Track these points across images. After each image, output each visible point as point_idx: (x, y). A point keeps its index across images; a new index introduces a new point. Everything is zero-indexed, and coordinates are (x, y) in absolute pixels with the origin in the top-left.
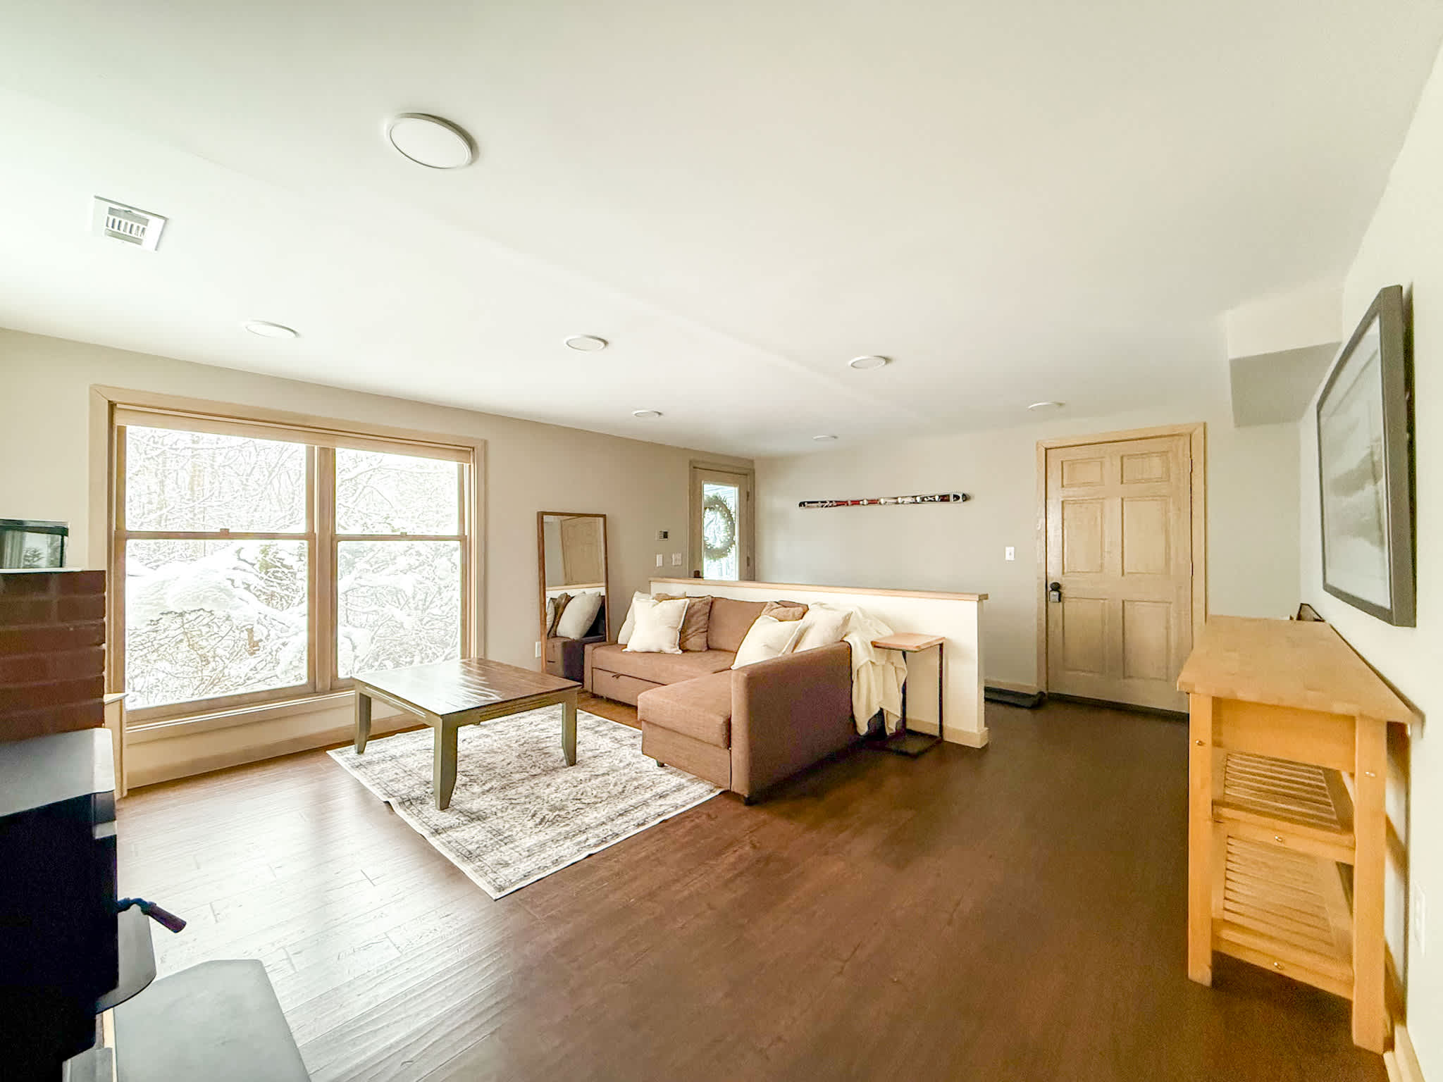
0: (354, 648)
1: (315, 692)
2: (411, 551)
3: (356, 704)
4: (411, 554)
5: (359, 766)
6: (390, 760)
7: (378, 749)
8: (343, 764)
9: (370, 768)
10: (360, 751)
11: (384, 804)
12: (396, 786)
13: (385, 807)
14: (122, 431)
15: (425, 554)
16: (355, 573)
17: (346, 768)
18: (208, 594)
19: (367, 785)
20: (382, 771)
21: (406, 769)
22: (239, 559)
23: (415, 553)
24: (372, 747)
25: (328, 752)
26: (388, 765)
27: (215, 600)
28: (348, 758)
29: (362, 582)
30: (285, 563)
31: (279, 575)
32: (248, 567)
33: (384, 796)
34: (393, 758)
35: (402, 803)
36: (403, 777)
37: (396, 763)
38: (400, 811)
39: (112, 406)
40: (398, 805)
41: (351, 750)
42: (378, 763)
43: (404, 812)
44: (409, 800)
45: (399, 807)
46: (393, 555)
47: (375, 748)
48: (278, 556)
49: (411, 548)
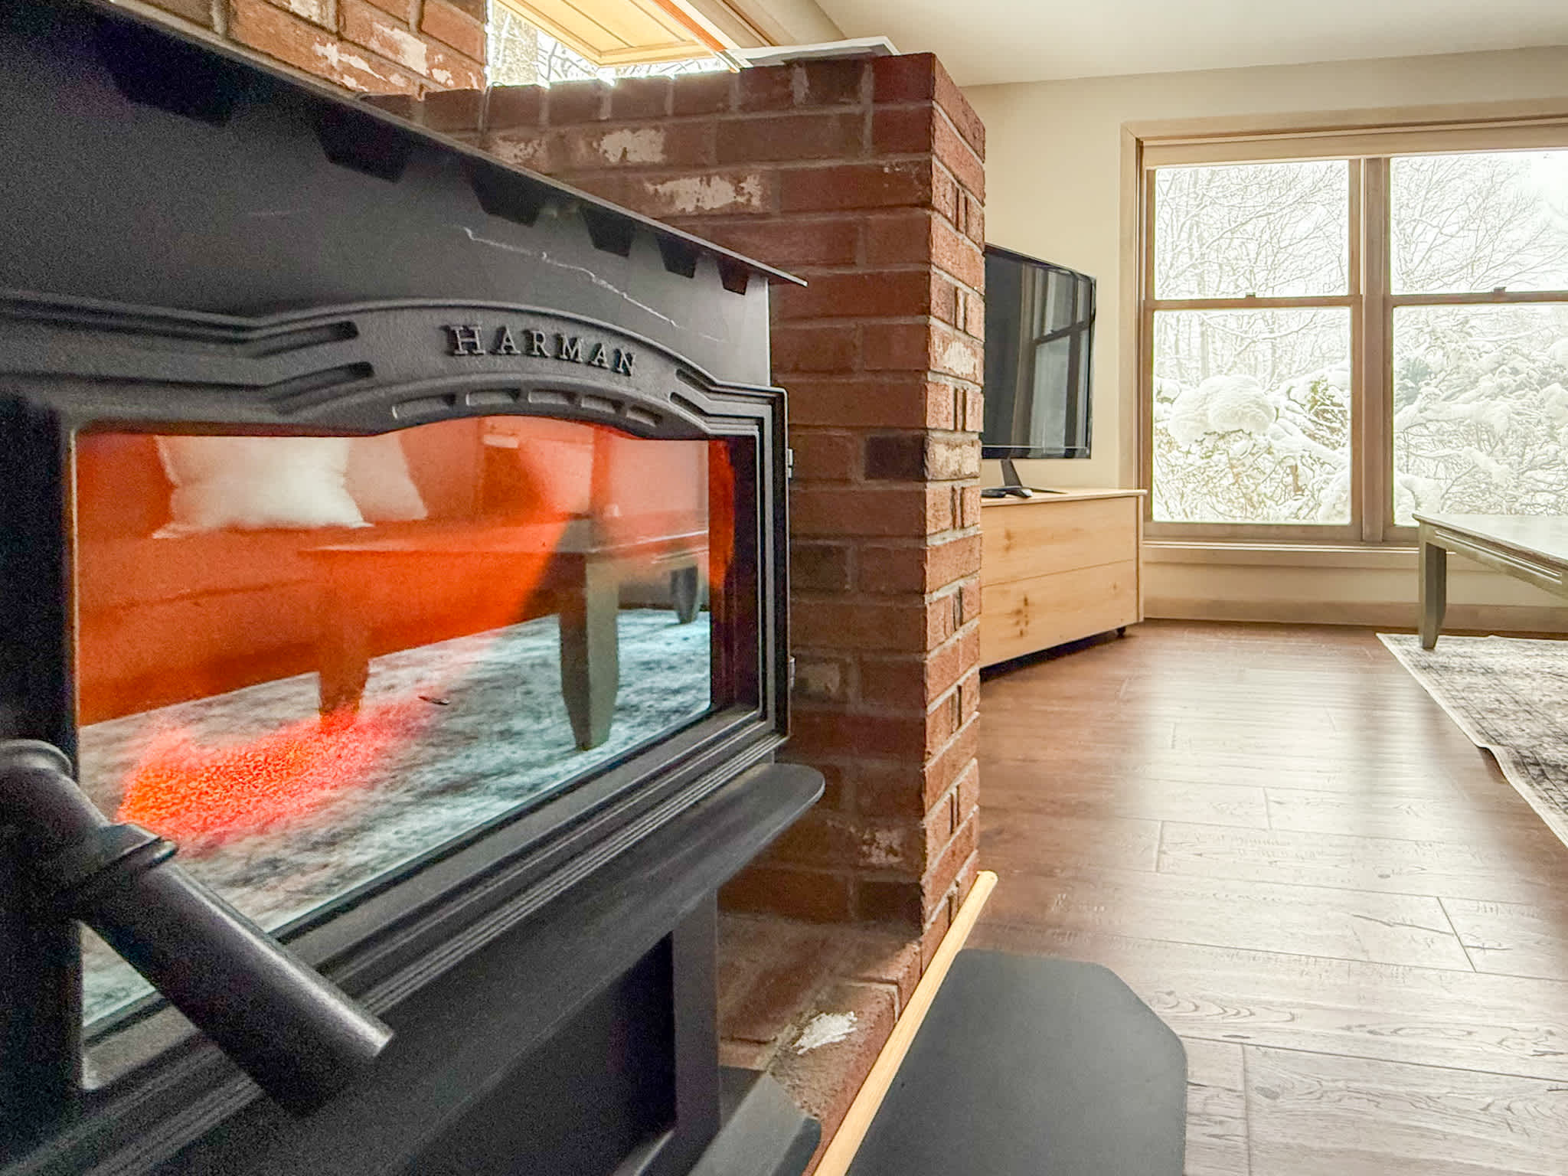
0: (1418, 505)
1: (1361, 540)
2: (1503, 367)
3: (1420, 570)
4: (1503, 371)
5: (1427, 668)
6: (1483, 674)
7: (1461, 650)
8: (1400, 657)
9: (1447, 676)
10: (1429, 646)
11: (1477, 752)
12: (1502, 725)
13: (1480, 761)
14: (1151, 174)
15: (1526, 370)
16: (1418, 403)
17: (1406, 666)
18: (1247, 410)
19: (1443, 704)
20: (1469, 688)
21: (1517, 698)
22: (1290, 399)
23: (1508, 370)
24: (1448, 647)
25: (1378, 635)
26: (1481, 681)
27: (1253, 418)
28: (1409, 652)
29: (1428, 414)
30: (1334, 400)
31: (1329, 416)
32: (1297, 407)
33: (1479, 736)
34: (1487, 671)
35: (1522, 763)
36: (1515, 712)
37: (1496, 682)
38: (1519, 783)
39: (1140, 146)
40: (1511, 766)
41: (1414, 643)
42: (1461, 672)
43: (1526, 787)
44: (1538, 764)
45: (1514, 770)
46: (1473, 376)
47: (1454, 648)
48: (1327, 393)
49: (1501, 365)
